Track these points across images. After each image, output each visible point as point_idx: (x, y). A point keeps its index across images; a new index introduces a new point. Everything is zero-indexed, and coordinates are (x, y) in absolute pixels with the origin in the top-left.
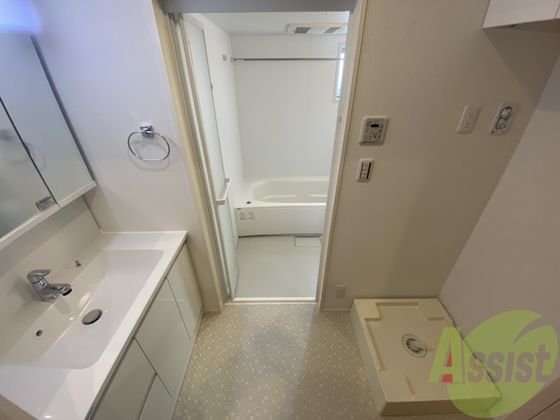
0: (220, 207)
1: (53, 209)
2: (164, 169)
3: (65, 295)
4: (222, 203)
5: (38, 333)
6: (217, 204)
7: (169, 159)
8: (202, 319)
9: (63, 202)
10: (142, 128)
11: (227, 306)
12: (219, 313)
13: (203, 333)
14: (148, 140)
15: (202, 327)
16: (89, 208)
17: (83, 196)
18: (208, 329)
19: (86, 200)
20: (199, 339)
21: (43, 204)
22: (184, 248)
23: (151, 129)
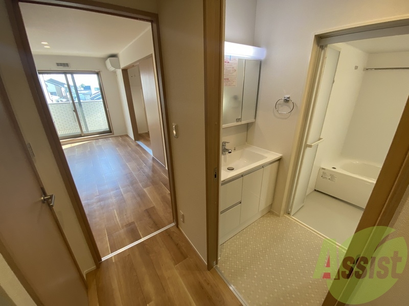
0: (308, 149)
1: (239, 123)
3: (229, 153)
4: (310, 146)
6: (307, 146)
7: (291, 114)
8: (268, 212)
10: (285, 97)
11: (285, 217)
13: (265, 218)
14: (286, 104)
15: (266, 215)
16: (247, 131)
17: (249, 123)
19: (248, 126)
20: (261, 218)
21: (238, 120)
22: (277, 163)
23: (289, 98)
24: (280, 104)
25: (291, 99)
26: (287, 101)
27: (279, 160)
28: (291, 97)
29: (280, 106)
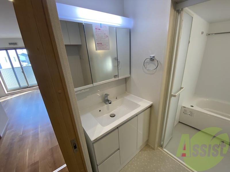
0: (173, 98)
1: (117, 79)
2: (153, 74)
3: (109, 103)
4: (175, 96)
5: (100, 111)
6: (172, 96)
7: (156, 70)
8: (145, 146)
9: (120, 78)
10: (150, 57)
11: (159, 149)
12: (154, 149)
13: (143, 152)
14: (152, 62)
15: (144, 149)
16: (126, 83)
17: (126, 78)
18: (146, 152)
19: (126, 80)
20: (140, 153)
21: (115, 76)
22: (149, 109)
23: (154, 57)
24: (147, 62)
25: (155, 58)
26: (152, 59)
27: (151, 107)
28: (155, 56)
29: (147, 64)
